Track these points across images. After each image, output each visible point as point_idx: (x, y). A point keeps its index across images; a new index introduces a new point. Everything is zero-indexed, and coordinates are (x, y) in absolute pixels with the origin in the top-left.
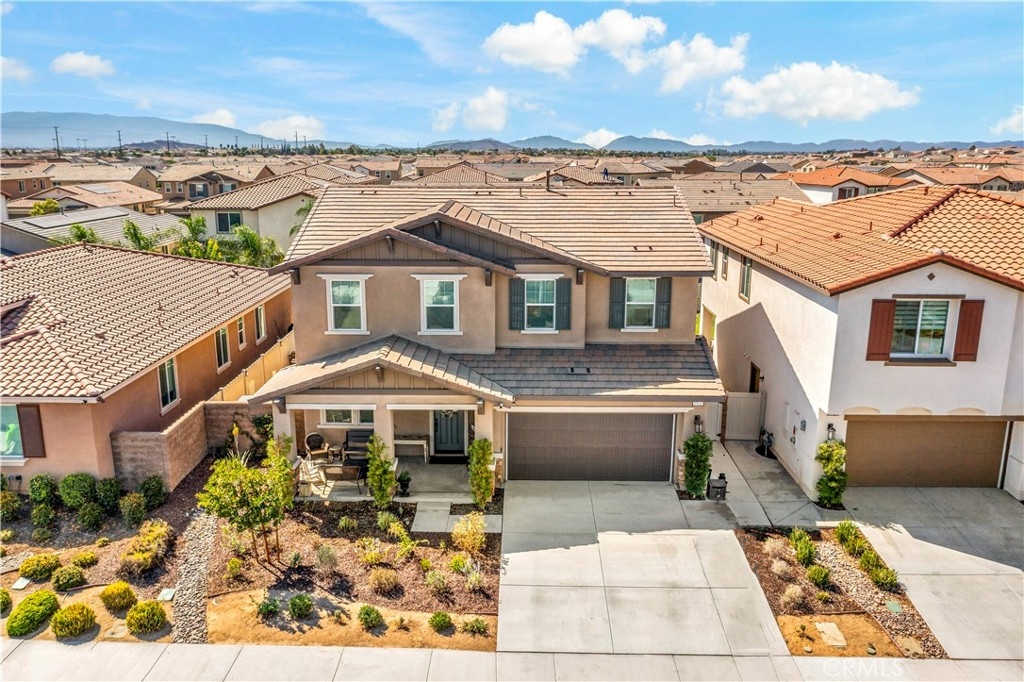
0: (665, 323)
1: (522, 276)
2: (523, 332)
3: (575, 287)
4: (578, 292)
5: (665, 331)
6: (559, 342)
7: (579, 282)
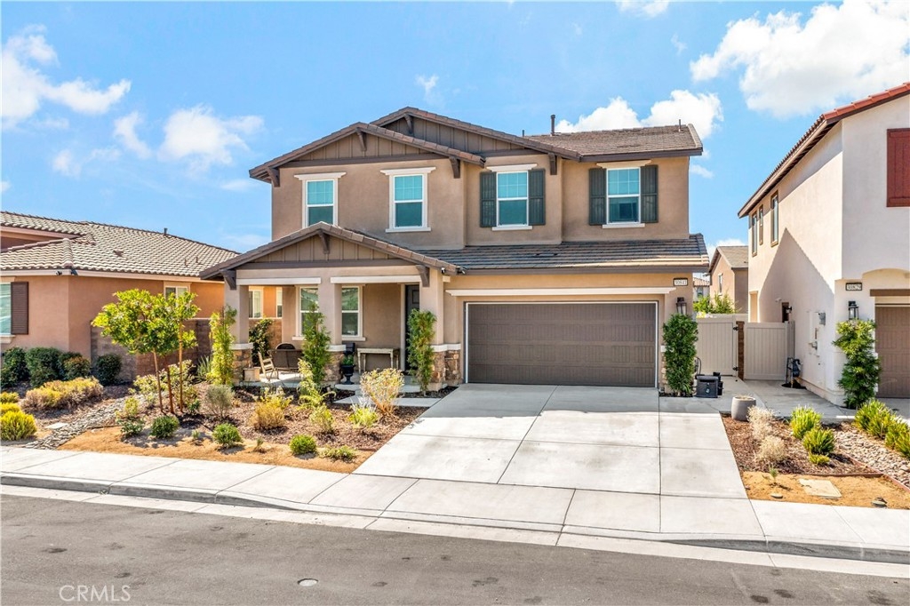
0: (652, 218)
1: (493, 169)
2: (494, 229)
3: (548, 177)
4: (553, 183)
5: (653, 226)
6: (532, 239)
7: (554, 172)
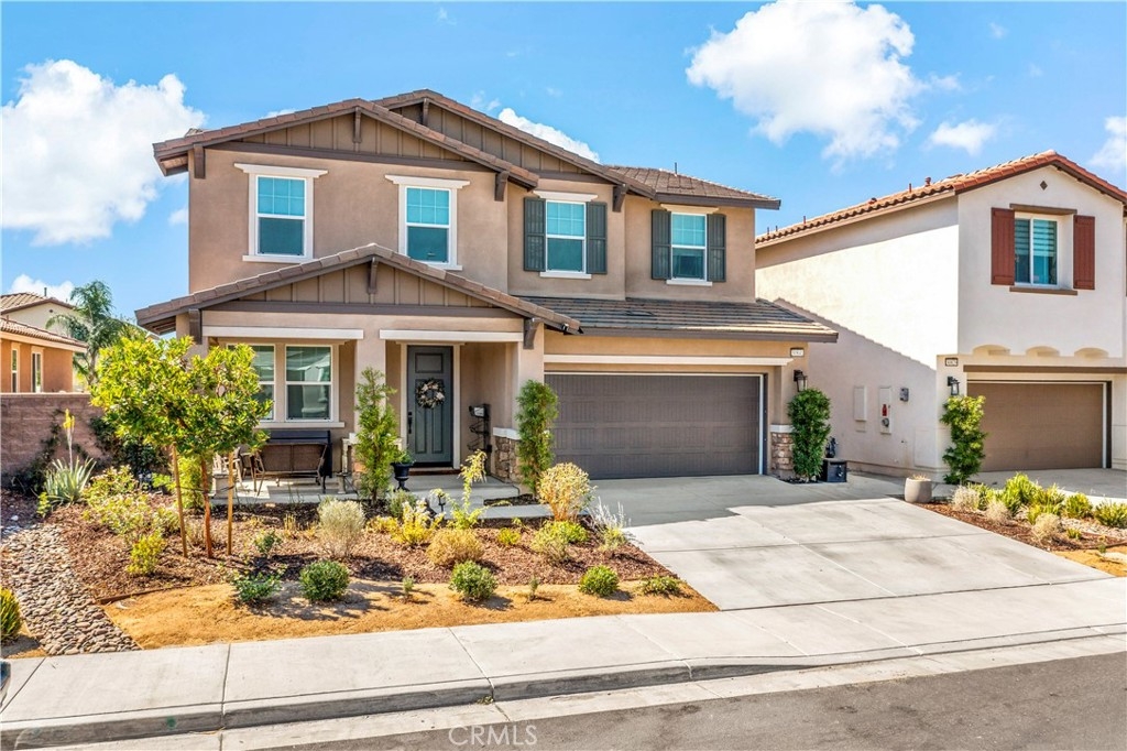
0: (720, 276)
1: (541, 194)
2: (542, 274)
3: (610, 214)
4: (615, 221)
5: (720, 286)
6: (591, 292)
7: (616, 208)
